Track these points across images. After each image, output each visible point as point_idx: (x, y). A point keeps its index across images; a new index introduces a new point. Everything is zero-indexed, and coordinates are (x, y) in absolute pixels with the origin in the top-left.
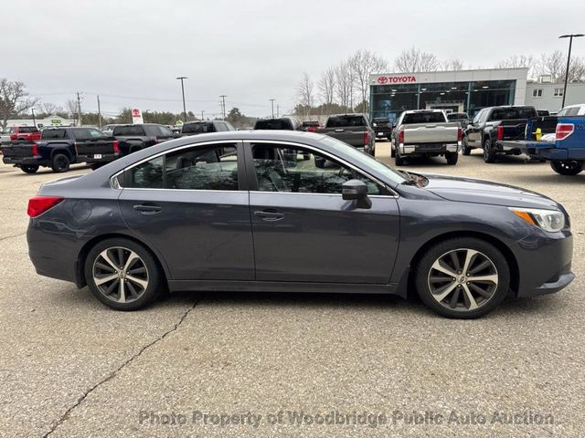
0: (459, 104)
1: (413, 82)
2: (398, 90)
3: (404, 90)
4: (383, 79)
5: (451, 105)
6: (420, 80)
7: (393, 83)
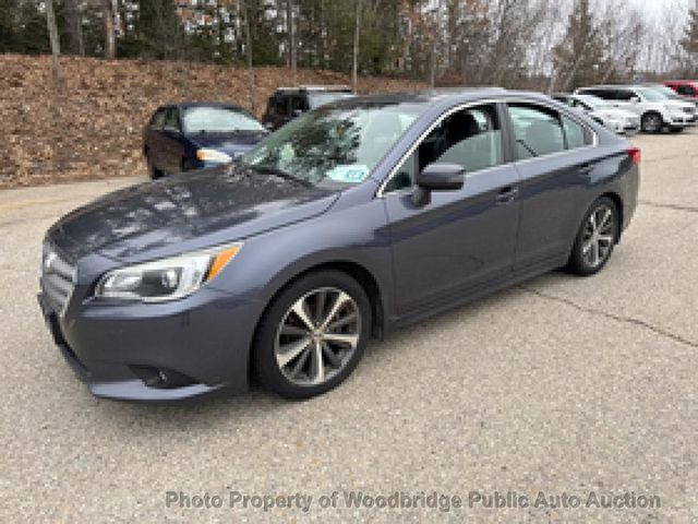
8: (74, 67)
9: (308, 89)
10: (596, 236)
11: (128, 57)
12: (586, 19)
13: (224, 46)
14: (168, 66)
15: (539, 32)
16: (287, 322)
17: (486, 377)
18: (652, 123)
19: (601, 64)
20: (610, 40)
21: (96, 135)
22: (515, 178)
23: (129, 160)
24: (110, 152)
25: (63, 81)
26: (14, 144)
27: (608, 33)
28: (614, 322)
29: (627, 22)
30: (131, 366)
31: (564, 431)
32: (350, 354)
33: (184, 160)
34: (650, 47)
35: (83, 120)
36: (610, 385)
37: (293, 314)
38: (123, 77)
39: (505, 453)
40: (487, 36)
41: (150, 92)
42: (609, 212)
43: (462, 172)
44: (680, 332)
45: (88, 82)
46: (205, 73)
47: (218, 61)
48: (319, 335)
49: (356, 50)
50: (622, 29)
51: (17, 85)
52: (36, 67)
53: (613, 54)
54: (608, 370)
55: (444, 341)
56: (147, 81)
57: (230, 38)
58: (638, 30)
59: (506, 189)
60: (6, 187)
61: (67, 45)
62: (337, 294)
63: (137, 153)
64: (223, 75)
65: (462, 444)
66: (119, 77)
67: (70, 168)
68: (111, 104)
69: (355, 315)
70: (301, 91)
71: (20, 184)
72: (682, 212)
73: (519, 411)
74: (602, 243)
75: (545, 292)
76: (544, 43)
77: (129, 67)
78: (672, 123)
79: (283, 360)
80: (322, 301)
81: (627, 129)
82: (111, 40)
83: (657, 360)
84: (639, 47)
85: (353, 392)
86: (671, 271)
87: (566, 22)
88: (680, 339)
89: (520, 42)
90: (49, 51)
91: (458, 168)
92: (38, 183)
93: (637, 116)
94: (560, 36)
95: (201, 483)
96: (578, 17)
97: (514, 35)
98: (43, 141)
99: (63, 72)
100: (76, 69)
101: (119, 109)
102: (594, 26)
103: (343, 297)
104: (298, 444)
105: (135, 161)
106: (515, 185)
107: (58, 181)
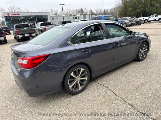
0: (34, 22)
1: (19, 15)
2: (14, 18)
3: (16, 18)
4: (8, 14)
5: (32, 22)
6: (21, 15)
7: (12, 15)
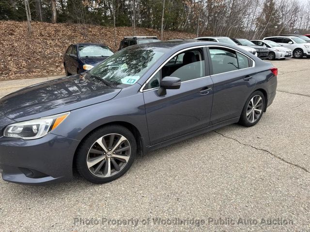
8: (37, 26)
9: (138, 37)
10: (254, 109)
11: (62, 22)
12: (272, 4)
13: (106, 17)
14: (79, 26)
15: (249, 11)
16: (94, 147)
17: (187, 175)
18: (299, 53)
19: (279, 26)
20: (283, 15)
21: (46, 57)
22: (211, 83)
23: (59, 68)
24: (51, 65)
25: (32, 33)
26: (9, 61)
27: (282, 11)
28: (254, 150)
29: (291, 6)
30: (20, 168)
31: (215, 204)
32: (125, 165)
33: (78, 69)
34: (301, 18)
35: (40, 50)
36: (243, 182)
37: (97, 144)
38: (59, 31)
39: (184, 214)
40: (225, 12)
41: (70, 38)
42: (260, 98)
43: (180, 81)
44: (284, 156)
45: (43, 33)
46: (95, 30)
47: (102, 24)
48: (110, 155)
49: (163, 19)
50: (288, 10)
51: (12, 34)
52: (21, 27)
53: (284, 22)
54: (244, 174)
55: (173, 157)
56: (69, 33)
57: (108, 13)
58: (296, 10)
59: (206, 88)
60: (3, 80)
61: (35, 17)
62: (120, 137)
63: (63, 65)
64: (103, 31)
65: (165, 209)
66: (57, 31)
67: (33, 72)
68: (53, 43)
69: (129, 147)
70: (134, 38)
71: (10, 79)
72: (302, 97)
73: (197, 193)
74: (256, 113)
75: (227, 134)
76: (251, 16)
77: (62, 27)
78: (308, 54)
79: (90, 164)
80: (112, 139)
81: (285, 56)
82: (55, 14)
83: (269, 170)
84: (296, 18)
85: (123, 181)
86: (288, 126)
87: (262, 6)
88: (283, 160)
89: (240, 15)
90: (26, 20)
91: (177, 79)
92: (18, 78)
93: (291, 51)
94: (259, 12)
95: (41, 224)
96: (268, 4)
97: (239, 12)
98: (23, 60)
99: (32, 29)
100: (38, 27)
101: (56, 45)
102: (276, 9)
103: (123, 138)
104: (91, 206)
105: (62, 69)
106: (210, 86)
107: (27, 77)
